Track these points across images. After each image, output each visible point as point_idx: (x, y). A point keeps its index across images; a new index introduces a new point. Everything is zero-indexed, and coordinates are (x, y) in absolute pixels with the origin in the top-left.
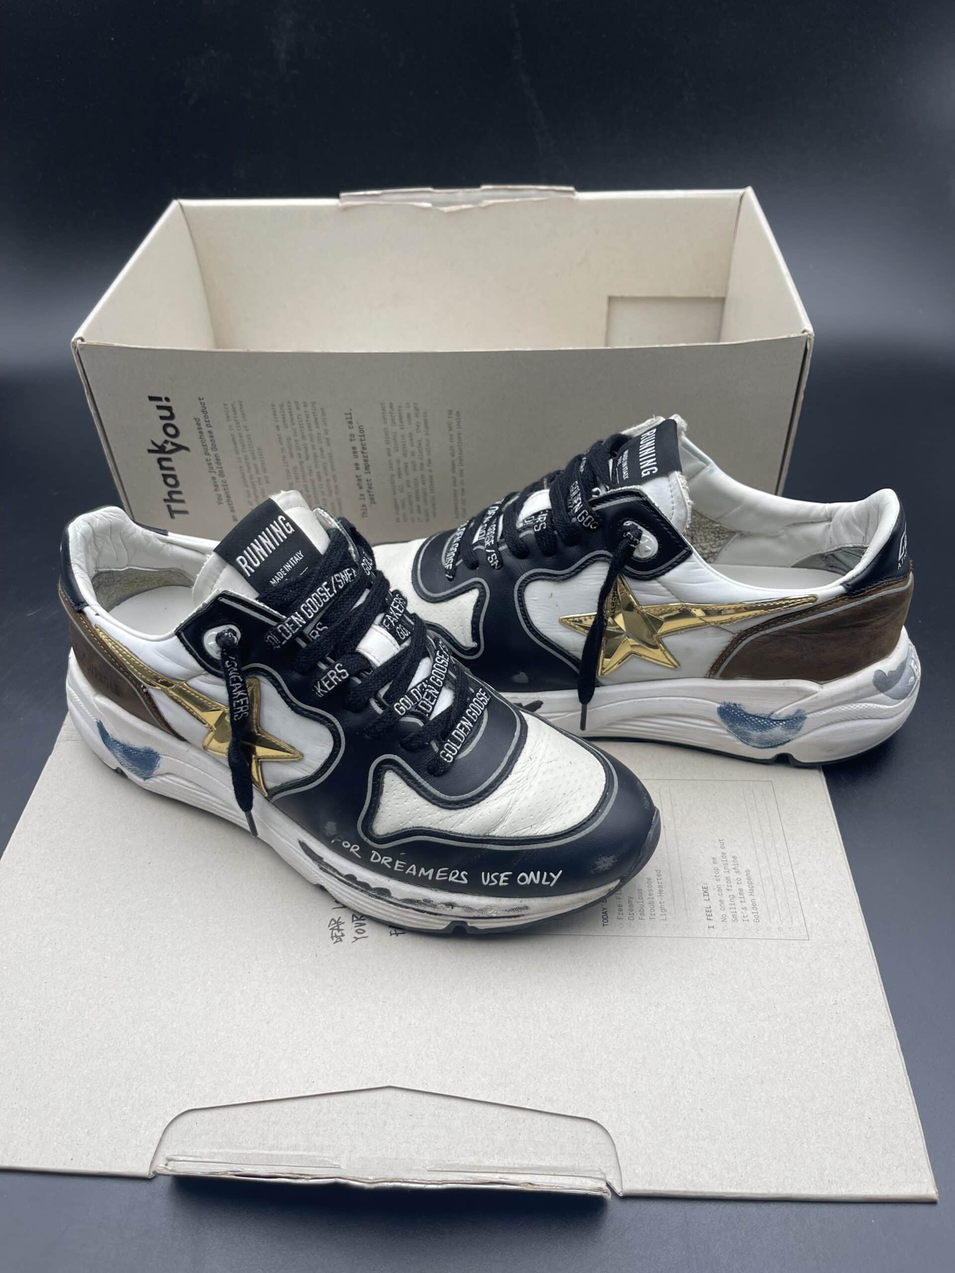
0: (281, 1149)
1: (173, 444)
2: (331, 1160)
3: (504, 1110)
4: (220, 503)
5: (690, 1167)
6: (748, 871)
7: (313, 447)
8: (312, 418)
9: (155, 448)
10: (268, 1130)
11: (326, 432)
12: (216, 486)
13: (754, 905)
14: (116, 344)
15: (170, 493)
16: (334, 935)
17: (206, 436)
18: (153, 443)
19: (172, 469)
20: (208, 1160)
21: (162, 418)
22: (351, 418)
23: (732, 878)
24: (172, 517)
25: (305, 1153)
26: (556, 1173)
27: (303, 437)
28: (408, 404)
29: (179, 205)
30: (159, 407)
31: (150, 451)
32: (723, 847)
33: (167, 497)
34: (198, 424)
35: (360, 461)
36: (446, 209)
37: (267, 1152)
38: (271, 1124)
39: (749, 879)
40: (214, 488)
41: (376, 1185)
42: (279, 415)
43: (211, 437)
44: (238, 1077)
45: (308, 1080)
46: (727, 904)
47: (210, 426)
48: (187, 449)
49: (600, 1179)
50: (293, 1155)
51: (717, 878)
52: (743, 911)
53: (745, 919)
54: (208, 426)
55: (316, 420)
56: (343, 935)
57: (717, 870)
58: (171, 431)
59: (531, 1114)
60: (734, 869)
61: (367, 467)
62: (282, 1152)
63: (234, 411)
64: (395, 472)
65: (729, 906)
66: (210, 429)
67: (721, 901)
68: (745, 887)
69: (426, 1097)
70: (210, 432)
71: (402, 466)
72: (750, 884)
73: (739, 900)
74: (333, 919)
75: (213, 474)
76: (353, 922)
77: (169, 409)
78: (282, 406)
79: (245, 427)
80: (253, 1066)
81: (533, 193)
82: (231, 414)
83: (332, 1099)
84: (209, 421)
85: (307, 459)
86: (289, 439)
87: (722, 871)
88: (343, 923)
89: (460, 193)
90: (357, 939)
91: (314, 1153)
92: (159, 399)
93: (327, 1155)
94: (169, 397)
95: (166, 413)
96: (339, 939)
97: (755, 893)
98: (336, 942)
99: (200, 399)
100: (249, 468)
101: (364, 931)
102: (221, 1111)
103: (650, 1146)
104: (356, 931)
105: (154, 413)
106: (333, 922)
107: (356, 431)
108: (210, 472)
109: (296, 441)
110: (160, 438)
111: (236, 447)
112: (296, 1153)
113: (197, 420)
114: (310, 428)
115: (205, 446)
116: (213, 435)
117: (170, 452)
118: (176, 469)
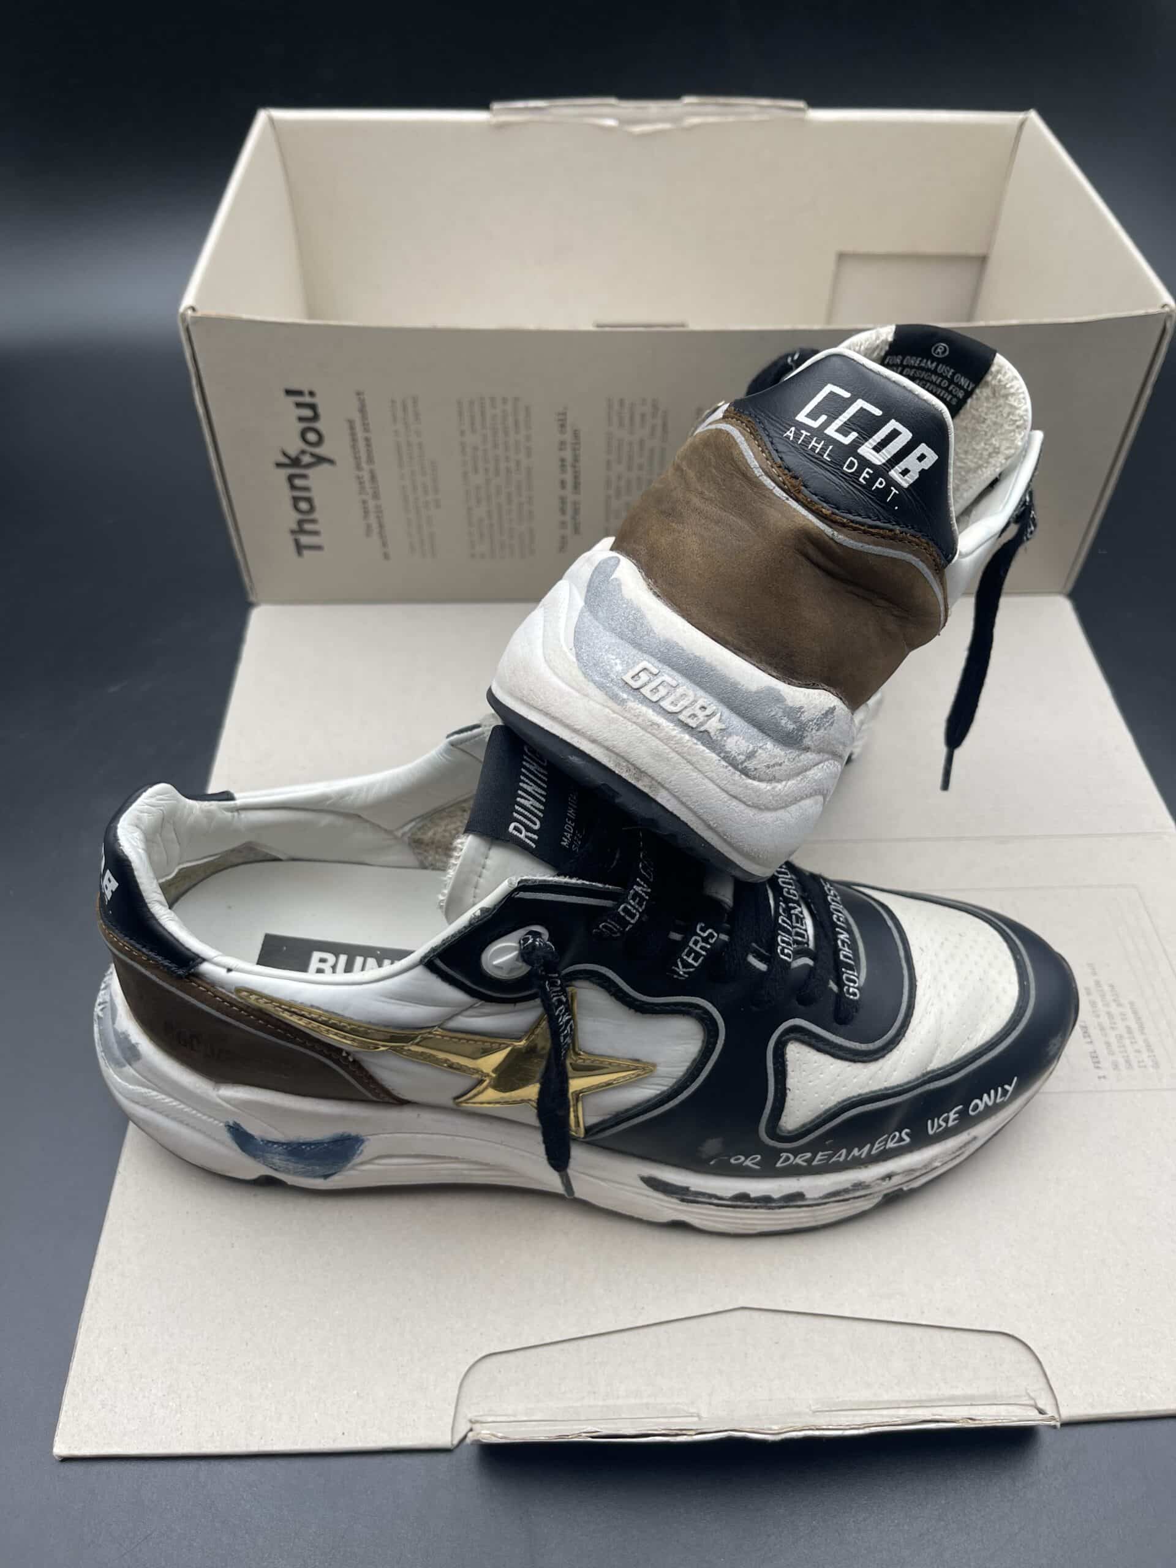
0: (618, 1397)
1: (312, 455)
2: (685, 1407)
4: (368, 536)
6: (1132, 1004)
7: (507, 459)
8: (510, 420)
9: (286, 461)
11: (528, 438)
12: (366, 512)
13: (1149, 1047)
14: (245, 316)
15: (300, 523)
17: (361, 444)
18: (285, 454)
19: (306, 489)
21: (301, 419)
22: (565, 419)
23: (1114, 1014)
24: (300, 554)
26: (974, 1403)
27: (496, 446)
28: (644, 401)
29: (269, 118)
30: (298, 405)
31: (279, 465)
32: (1095, 974)
33: (296, 528)
34: (352, 427)
35: (569, 477)
36: (638, 129)
37: (601, 1403)
38: (597, 1366)
39: (1135, 1013)
40: (363, 515)
42: (466, 415)
43: (368, 445)
45: (635, 1306)
46: (1116, 1048)
47: (369, 431)
48: (331, 461)
49: (1031, 1406)
50: (635, 1404)
52: (1137, 1055)
53: (1142, 1065)
54: (366, 429)
55: (516, 423)
57: (1093, 1004)
58: (312, 437)
60: (1114, 1001)
61: (576, 486)
63: (405, 409)
64: (612, 492)
65: (1119, 1050)
66: (366, 435)
67: (1108, 1044)
68: (1134, 1026)
69: (791, 1317)
71: (623, 483)
72: (1138, 1019)
73: (1129, 1041)
75: (364, 497)
77: (313, 407)
78: (472, 403)
79: (417, 431)
81: (752, 109)
82: (400, 414)
83: (669, 1328)
84: (367, 424)
85: (497, 472)
87: (1100, 1005)
89: (653, 108)
91: (663, 1400)
92: (300, 393)
93: (681, 1400)
94: (314, 389)
95: (308, 413)
97: (1147, 1031)
99: (358, 393)
100: (415, 488)
103: (1085, 1360)
105: (289, 414)
107: (568, 437)
108: (360, 493)
109: (485, 451)
110: (294, 446)
113: (351, 423)
114: (506, 433)
115: (357, 458)
116: (372, 443)
117: (309, 466)
118: (313, 489)
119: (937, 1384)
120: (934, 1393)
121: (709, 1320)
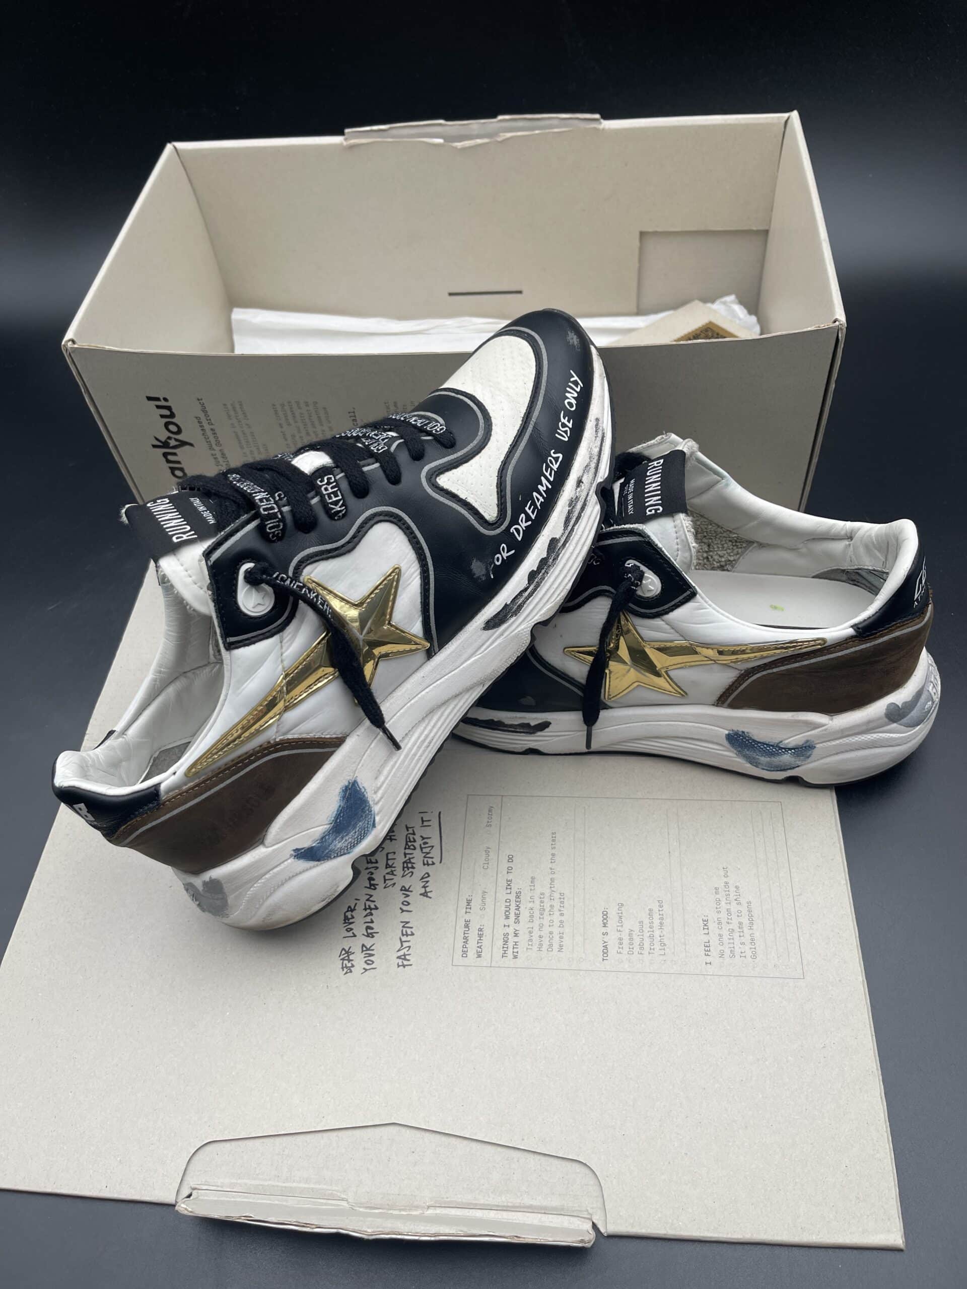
0: (294, 1181)
1: (176, 440)
2: (339, 1194)
3: (499, 1149)
5: (671, 1211)
6: (749, 903)
8: (314, 416)
9: (159, 443)
10: (282, 1162)
13: (752, 940)
14: (107, 347)
16: (344, 966)
17: (209, 433)
18: (157, 439)
19: (179, 462)
20: (229, 1190)
21: (162, 416)
22: (355, 416)
23: (732, 910)
25: (317, 1186)
26: (547, 1212)
29: (174, 150)
30: (158, 407)
31: (154, 446)
32: (726, 876)
34: (200, 422)
36: (458, 146)
37: (280, 1184)
38: (284, 1157)
39: (750, 911)
42: (281, 414)
43: (214, 433)
45: (318, 1114)
46: (725, 938)
47: (212, 424)
48: (191, 445)
49: (587, 1219)
50: (305, 1188)
51: (718, 910)
52: (741, 946)
53: (743, 955)
54: (210, 424)
55: (319, 418)
56: (353, 966)
57: (718, 901)
58: (173, 428)
59: (526, 1153)
60: (736, 900)
62: (294, 1185)
63: (234, 409)
65: (728, 941)
66: (212, 427)
67: (720, 935)
68: (746, 921)
69: (427, 1134)
70: (212, 430)
72: (751, 917)
73: (738, 934)
74: (343, 949)
76: (362, 952)
77: (169, 408)
78: (283, 405)
79: (247, 425)
80: (268, 1099)
81: (555, 122)
82: (232, 413)
83: (341, 1134)
84: (210, 420)
86: (293, 436)
87: (723, 903)
88: (353, 953)
89: (475, 125)
90: (366, 970)
91: (325, 1187)
92: (158, 399)
93: (337, 1188)
94: (166, 397)
95: (167, 412)
96: (349, 970)
97: (755, 927)
98: (346, 973)
99: (198, 400)
101: (373, 962)
102: (240, 1143)
104: (366, 962)
105: (153, 413)
106: (343, 952)
109: (301, 437)
110: (163, 435)
111: (240, 443)
112: (306, 1186)
113: (198, 419)
114: (313, 426)
115: (209, 442)
116: (216, 431)
117: (175, 447)
118: (182, 462)
119: (521, 1196)
120: (517, 1202)
121: (369, 1130)
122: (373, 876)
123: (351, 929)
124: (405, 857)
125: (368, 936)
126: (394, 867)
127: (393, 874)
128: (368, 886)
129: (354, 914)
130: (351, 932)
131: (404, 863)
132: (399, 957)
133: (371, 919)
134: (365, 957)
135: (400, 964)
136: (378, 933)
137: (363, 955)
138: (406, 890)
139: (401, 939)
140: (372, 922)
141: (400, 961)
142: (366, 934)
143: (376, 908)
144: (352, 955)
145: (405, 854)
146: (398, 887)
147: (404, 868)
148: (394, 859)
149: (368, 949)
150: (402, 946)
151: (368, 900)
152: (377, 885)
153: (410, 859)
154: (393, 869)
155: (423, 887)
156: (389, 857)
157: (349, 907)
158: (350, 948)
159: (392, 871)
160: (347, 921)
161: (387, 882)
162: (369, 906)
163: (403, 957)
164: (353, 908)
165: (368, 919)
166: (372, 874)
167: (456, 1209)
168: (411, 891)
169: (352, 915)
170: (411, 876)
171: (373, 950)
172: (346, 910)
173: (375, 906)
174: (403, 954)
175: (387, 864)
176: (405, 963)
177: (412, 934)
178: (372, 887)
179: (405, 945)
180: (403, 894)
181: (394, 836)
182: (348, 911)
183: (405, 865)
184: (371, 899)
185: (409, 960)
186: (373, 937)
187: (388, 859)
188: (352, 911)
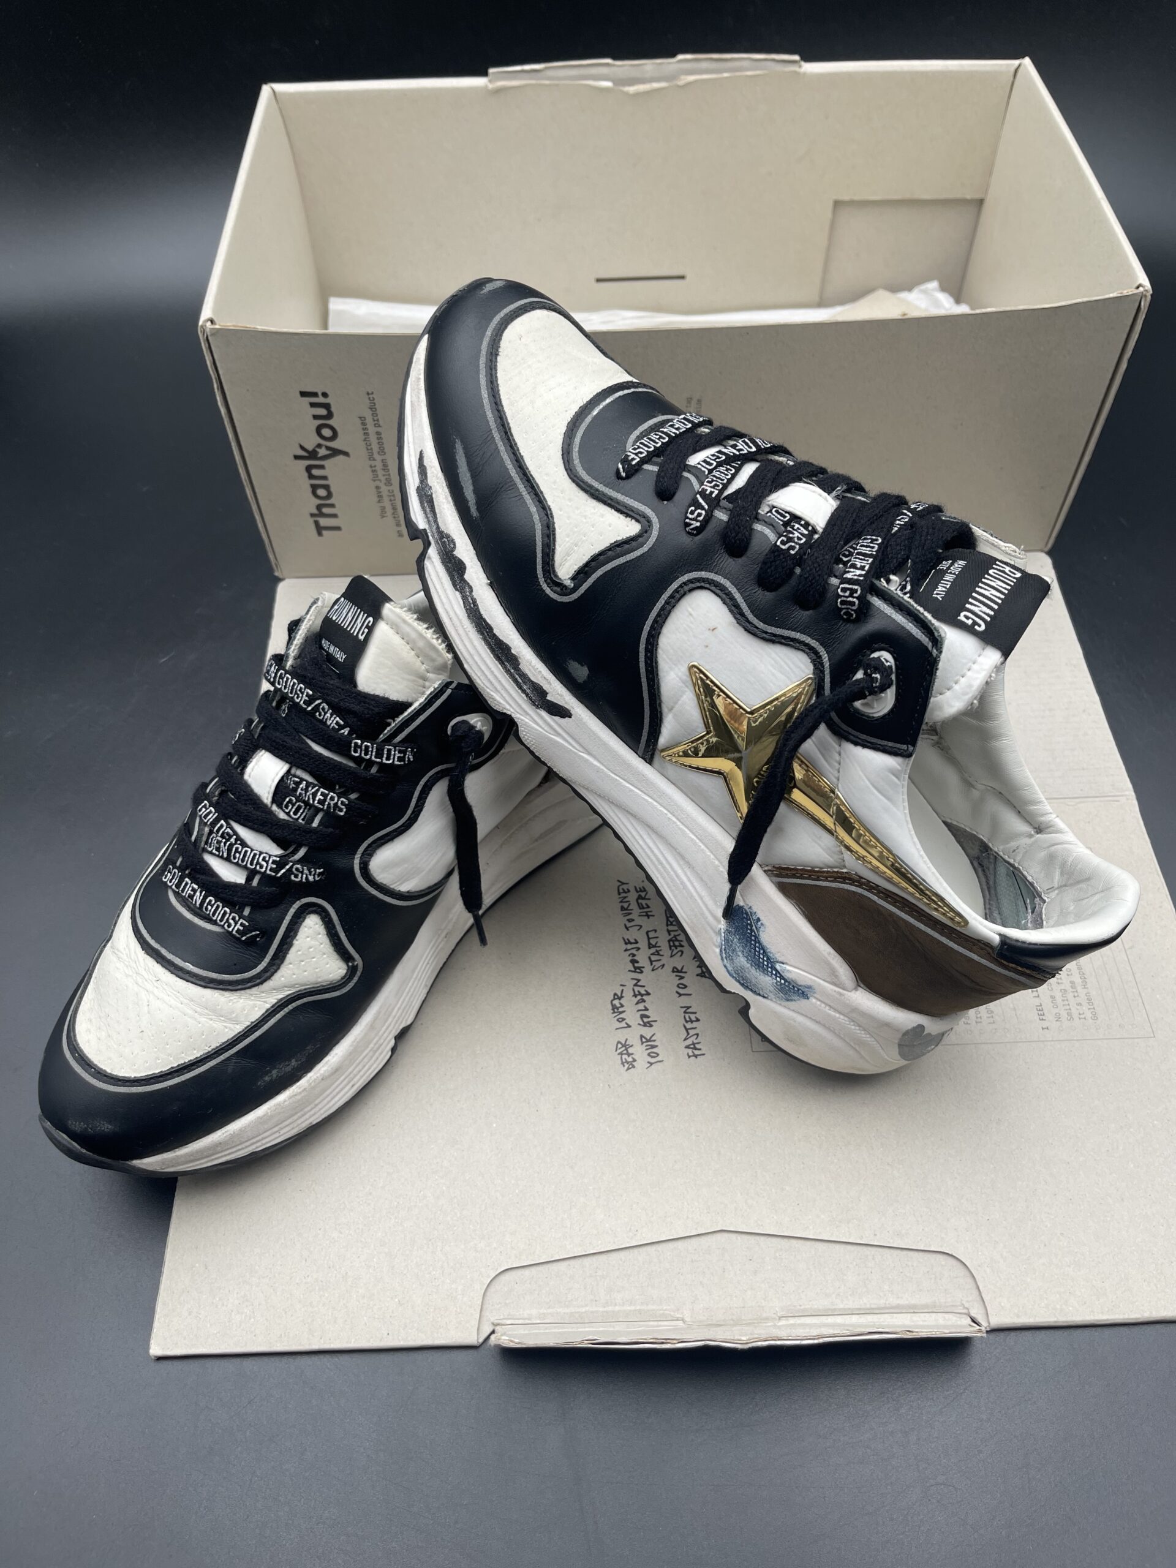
0: (616, 1305)
1: (328, 448)
2: (672, 1313)
3: (849, 1247)
4: (383, 517)
5: (1058, 1296)
9: (303, 453)
10: (597, 1285)
12: (380, 496)
13: (1089, 999)
14: (260, 328)
15: (319, 507)
16: (624, 1061)
17: (373, 438)
18: (302, 448)
19: (325, 478)
20: (538, 1322)
21: (315, 417)
24: (320, 534)
25: (643, 1307)
26: (916, 1311)
29: (272, 91)
30: (313, 405)
31: (296, 457)
33: (315, 511)
34: (364, 424)
36: (633, 90)
37: (601, 1309)
38: (598, 1278)
40: (376, 499)
41: (750, 1345)
43: (379, 438)
44: (553, 1230)
45: (630, 1229)
46: (1060, 1000)
47: (379, 426)
48: (346, 454)
49: (965, 1314)
50: (630, 1311)
52: (1078, 1007)
53: (1082, 1017)
54: (377, 425)
56: (634, 1060)
58: (327, 432)
59: (880, 1250)
62: (617, 1308)
65: (1063, 1002)
66: (379, 429)
67: (1053, 997)
69: (763, 1239)
70: (378, 433)
73: (1071, 995)
74: (619, 1042)
75: (378, 483)
76: (642, 1044)
77: (327, 406)
80: (566, 1216)
83: (660, 1247)
84: (378, 420)
88: (632, 1046)
89: (648, 66)
90: (651, 1064)
91: (654, 1307)
92: (315, 395)
93: (669, 1307)
94: (327, 392)
95: (323, 412)
96: (631, 1065)
97: (1089, 986)
98: (628, 1069)
99: (368, 394)
101: (658, 1055)
103: (1013, 1277)
104: (649, 1055)
105: (305, 413)
106: (620, 1046)
108: (374, 481)
110: (311, 441)
112: (632, 1308)
113: (363, 420)
115: (369, 450)
116: (382, 436)
117: (325, 458)
118: (330, 478)
119: (885, 1295)
120: (882, 1302)
121: (694, 1240)
122: (635, 958)
123: (623, 1019)
124: (670, 935)
125: (645, 1025)
126: (659, 947)
127: (659, 954)
128: (633, 969)
129: (622, 1001)
130: (624, 1022)
131: (669, 941)
132: (687, 1047)
133: (645, 1007)
134: (647, 1049)
135: (691, 1054)
136: (656, 1021)
137: (644, 1047)
138: (678, 971)
139: (685, 1027)
140: (646, 1009)
141: (690, 1051)
142: (642, 1023)
143: (648, 994)
144: (631, 1048)
145: (669, 932)
146: (668, 969)
147: (670, 947)
148: (657, 937)
149: (648, 1041)
150: (688, 1034)
151: (636, 985)
152: (643, 967)
153: (675, 936)
154: (658, 949)
155: (698, 967)
156: (650, 936)
157: (615, 994)
158: (627, 1040)
159: (657, 951)
160: (616, 1010)
161: (654, 963)
162: (639, 992)
163: (692, 1046)
164: (619, 994)
165: (641, 1006)
166: (634, 955)
167: (811, 1318)
168: (686, 972)
169: (620, 1004)
170: (681, 956)
171: (654, 1041)
172: (612, 998)
173: (646, 991)
174: (691, 1043)
175: (649, 944)
176: (697, 1052)
177: (698, 1020)
178: (638, 970)
179: (692, 1032)
180: (677, 976)
181: (651, 912)
182: (614, 999)
183: (672, 944)
184: (639, 984)
185: (700, 1049)
186: (651, 1026)
187: (649, 939)
188: (620, 998)
